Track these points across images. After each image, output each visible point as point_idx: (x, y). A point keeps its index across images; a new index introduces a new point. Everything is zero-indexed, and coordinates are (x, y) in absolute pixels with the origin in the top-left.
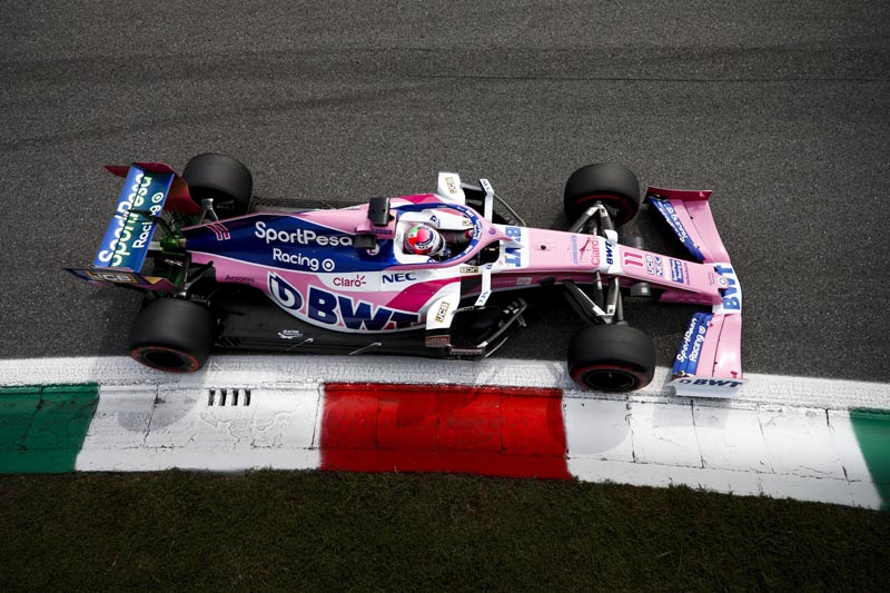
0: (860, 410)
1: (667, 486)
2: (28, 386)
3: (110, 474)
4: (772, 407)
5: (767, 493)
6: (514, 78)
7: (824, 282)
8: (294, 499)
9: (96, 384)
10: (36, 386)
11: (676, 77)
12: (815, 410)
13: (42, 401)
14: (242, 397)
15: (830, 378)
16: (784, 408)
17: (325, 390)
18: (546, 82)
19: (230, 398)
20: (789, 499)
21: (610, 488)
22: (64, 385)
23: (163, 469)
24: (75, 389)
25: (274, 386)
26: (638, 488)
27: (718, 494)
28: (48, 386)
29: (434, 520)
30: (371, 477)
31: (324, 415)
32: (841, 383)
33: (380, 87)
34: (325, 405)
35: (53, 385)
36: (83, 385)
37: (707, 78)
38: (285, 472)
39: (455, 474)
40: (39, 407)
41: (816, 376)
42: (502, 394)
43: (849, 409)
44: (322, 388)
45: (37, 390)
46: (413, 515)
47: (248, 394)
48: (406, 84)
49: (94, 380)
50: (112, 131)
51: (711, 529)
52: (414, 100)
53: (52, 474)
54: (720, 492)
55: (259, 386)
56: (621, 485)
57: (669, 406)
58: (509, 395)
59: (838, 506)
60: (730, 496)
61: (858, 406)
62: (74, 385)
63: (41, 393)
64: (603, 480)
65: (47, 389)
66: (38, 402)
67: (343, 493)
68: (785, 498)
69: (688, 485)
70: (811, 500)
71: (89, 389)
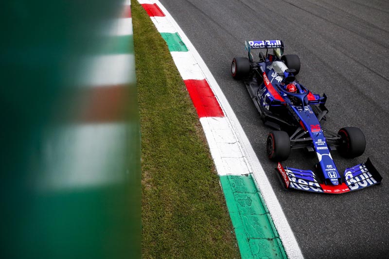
2: (277, 231)
10: (278, 234)
13: (272, 239)
22: (283, 246)
24: (283, 253)
28: (280, 240)
35: (281, 242)
40: (269, 239)
45: (277, 235)
62: (285, 252)
63: (276, 238)
65: (278, 240)
66: (271, 238)
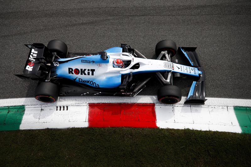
0: (237, 107)
1: (184, 129)
3: (30, 130)
4: (212, 107)
5: (211, 130)
6: (140, 16)
7: (227, 72)
8: (81, 135)
9: (24, 106)
11: (187, 14)
12: (224, 107)
14: (65, 108)
15: (228, 98)
16: (216, 107)
17: (89, 105)
18: (149, 16)
19: (62, 108)
20: (217, 131)
21: (168, 130)
23: (44, 128)
25: (74, 105)
26: (176, 129)
27: (197, 130)
29: (120, 140)
30: (102, 129)
31: (89, 112)
32: (231, 99)
33: (102, 19)
34: (89, 110)
36: (20, 106)
37: (195, 14)
38: (79, 128)
39: (126, 127)
41: (225, 98)
42: (138, 105)
43: (233, 106)
44: (88, 105)
46: (114, 139)
47: (67, 107)
48: (109, 18)
49: (24, 105)
50: (25, 33)
51: (196, 139)
52: (112, 22)
53: (13, 131)
54: (198, 130)
55: (70, 105)
56: (171, 129)
57: (184, 107)
58: (140, 105)
59: (230, 132)
60: (201, 131)
61: (236, 105)
64: (166, 128)
67: (95, 133)
68: (216, 131)
69: (189, 128)
70: (223, 131)
71: (22, 107)
